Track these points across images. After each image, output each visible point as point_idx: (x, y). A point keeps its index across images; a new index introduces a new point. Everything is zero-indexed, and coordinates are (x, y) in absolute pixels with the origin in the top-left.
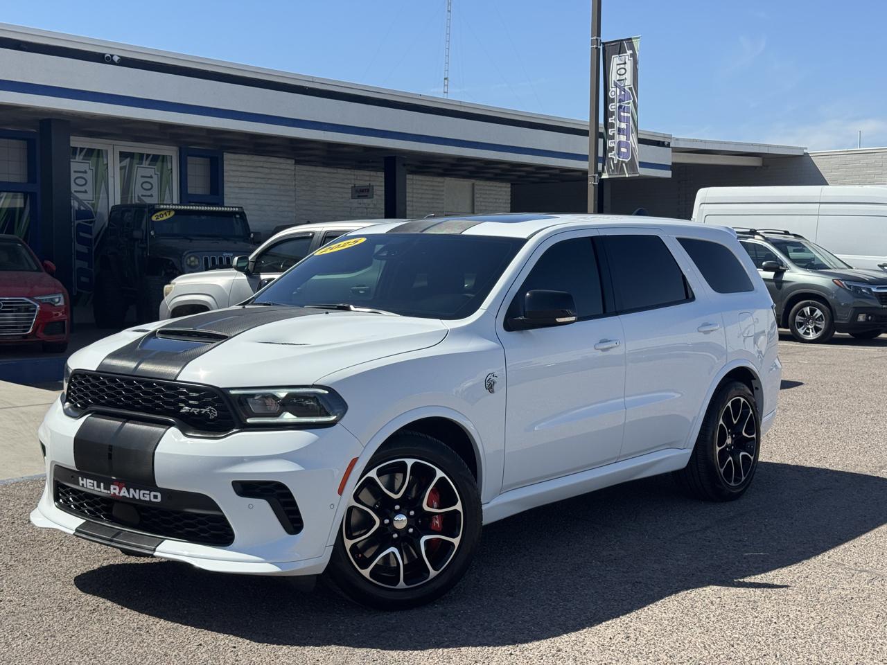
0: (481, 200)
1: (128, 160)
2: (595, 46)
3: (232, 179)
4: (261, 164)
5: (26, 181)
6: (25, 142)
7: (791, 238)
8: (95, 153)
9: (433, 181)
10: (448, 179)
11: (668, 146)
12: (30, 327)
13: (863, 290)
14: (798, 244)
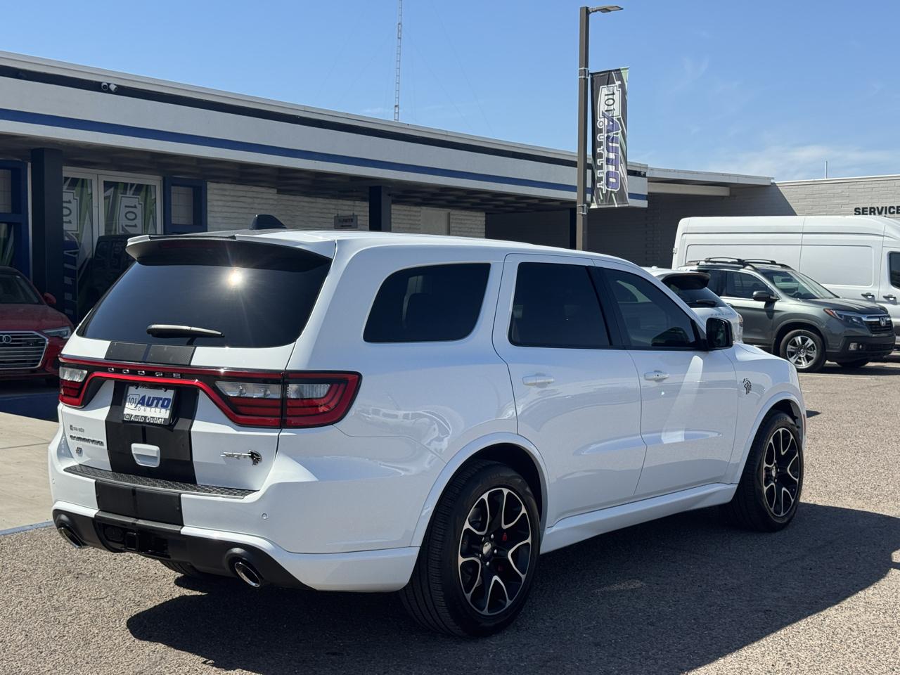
0: (457, 229)
1: (112, 189)
2: (583, 77)
3: (216, 209)
4: (244, 194)
5: (11, 212)
6: (10, 171)
7: (778, 268)
8: (80, 183)
9: (409, 211)
10: (424, 208)
11: (644, 176)
12: (39, 361)
13: (854, 320)
14: (785, 274)
